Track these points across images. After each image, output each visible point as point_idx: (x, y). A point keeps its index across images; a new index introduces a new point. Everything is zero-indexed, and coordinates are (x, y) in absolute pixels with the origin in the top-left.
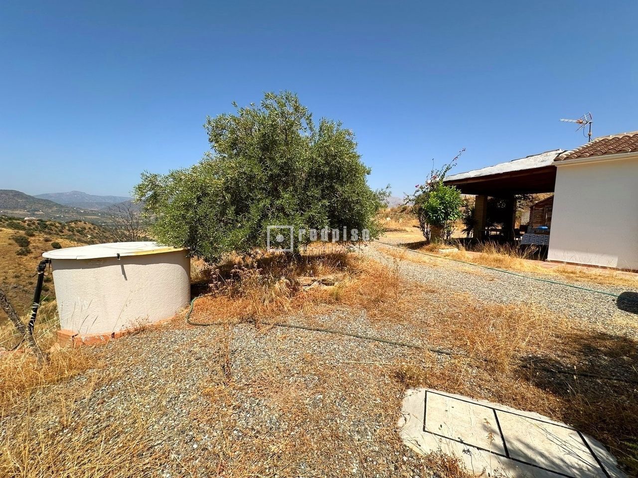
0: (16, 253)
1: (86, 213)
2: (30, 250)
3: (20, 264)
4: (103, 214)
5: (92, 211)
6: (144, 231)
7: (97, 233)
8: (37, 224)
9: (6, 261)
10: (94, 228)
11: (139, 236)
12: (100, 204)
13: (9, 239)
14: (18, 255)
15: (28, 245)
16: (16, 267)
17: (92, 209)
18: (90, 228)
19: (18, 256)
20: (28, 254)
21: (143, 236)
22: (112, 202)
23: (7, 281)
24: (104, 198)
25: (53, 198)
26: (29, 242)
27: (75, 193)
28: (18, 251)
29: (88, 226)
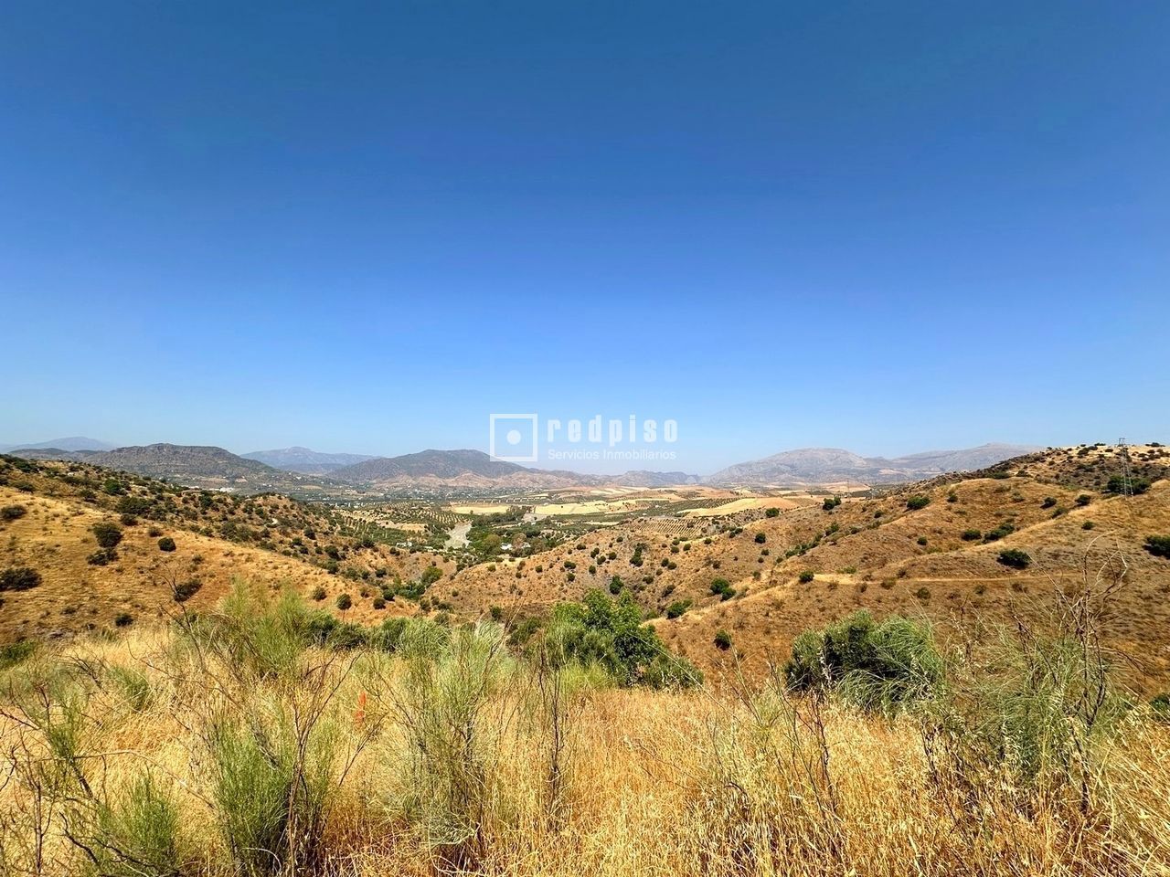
0: (87, 558)
1: (304, 481)
2: (116, 554)
3: (85, 584)
4: (327, 482)
5: (313, 477)
6: (375, 511)
7: (294, 516)
8: (197, 500)
9: (65, 576)
10: (292, 508)
11: (365, 521)
12: (327, 466)
13: (89, 530)
14: (90, 563)
15: (115, 544)
16: (75, 590)
17: (315, 475)
18: (285, 507)
19: (89, 567)
20: (110, 562)
21: (371, 520)
22: (344, 463)
23: (47, 620)
24: (333, 457)
25: (266, 458)
26: (122, 536)
27: (296, 450)
28: (92, 556)
29: (285, 502)
